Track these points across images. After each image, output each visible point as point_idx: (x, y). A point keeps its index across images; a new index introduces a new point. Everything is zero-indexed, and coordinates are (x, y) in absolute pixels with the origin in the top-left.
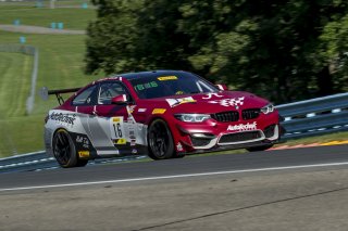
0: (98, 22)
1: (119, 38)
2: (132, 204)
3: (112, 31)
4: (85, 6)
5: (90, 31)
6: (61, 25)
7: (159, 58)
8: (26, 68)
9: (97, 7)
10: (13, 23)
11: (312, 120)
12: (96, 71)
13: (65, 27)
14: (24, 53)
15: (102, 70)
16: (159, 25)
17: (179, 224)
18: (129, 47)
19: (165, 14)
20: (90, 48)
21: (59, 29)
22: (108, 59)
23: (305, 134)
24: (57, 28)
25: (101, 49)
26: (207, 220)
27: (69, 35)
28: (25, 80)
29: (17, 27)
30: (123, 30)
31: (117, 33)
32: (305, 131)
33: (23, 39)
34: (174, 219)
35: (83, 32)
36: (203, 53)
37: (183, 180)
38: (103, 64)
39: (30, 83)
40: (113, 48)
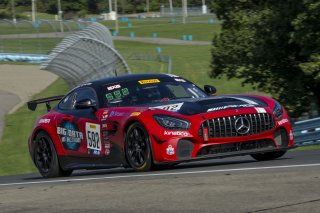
0: (222, 35)
1: (240, 48)
3: (234, 41)
4: (212, 21)
5: (215, 42)
6: (191, 37)
7: (274, 65)
10: (152, 36)
12: (220, 76)
13: (194, 39)
14: (160, 61)
15: (225, 75)
16: (273, 37)
17: (288, 208)
18: (249, 54)
19: (279, 27)
20: (214, 56)
21: (189, 41)
22: (230, 66)
24: (188, 39)
25: (224, 57)
27: (197, 46)
29: (155, 39)
30: (243, 41)
31: (238, 44)
33: (159, 50)
34: (284, 203)
35: (209, 43)
36: (313, 61)
37: (291, 170)
38: (226, 70)
40: (234, 56)
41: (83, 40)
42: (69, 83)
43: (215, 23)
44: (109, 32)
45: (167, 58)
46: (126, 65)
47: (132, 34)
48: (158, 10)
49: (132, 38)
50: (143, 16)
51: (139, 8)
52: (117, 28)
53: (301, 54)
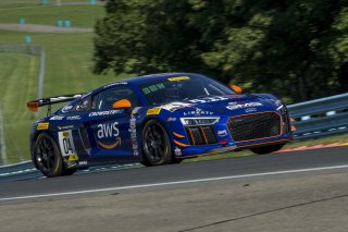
0: (106, 19)
1: (128, 36)
3: (121, 28)
4: (93, 3)
5: (97, 30)
6: (68, 23)
7: (171, 56)
8: (32, 70)
10: (18, 22)
11: (332, 118)
12: (105, 71)
13: (72, 26)
14: (30, 54)
15: (111, 70)
16: (169, 22)
18: (139, 45)
19: (176, 9)
20: (97, 47)
21: (65, 27)
22: (117, 58)
23: (325, 134)
24: (64, 25)
25: (110, 48)
26: (218, 227)
27: (76, 34)
28: (31, 82)
29: (23, 26)
30: (132, 27)
31: (126, 30)
32: (325, 130)
33: (29, 39)
35: (91, 30)
36: (217, 51)
37: (194, 185)
38: (113, 63)
39: (36, 85)
40: (123, 47)
43: (97, 5)
53: (202, 41)
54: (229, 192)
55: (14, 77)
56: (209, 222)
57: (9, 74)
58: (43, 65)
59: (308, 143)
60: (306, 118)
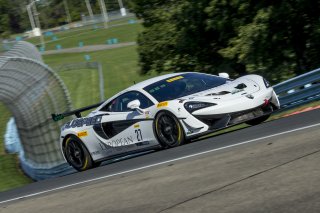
0: (145, 33)
2: (192, 176)
3: (158, 38)
4: (132, 22)
5: (139, 42)
6: (115, 40)
7: (198, 53)
8: (93, 80)
9: (142, 21)
10: (78, 46)
12: (149, 72)
13: (119, 42)
14: (90, 68)
15: (154, 71)
20: (141, 54)
21: (114, 44)
22: (157, 61)
25: (151, 54)
27: (121, 48)
28: (94, 90)
29: (82, 48)
33: (88, 57)
35: (134, 43)
38: (154, 66)
39: (99, 91)
40: (160, 53)
41: (12, 60)
42: (5, 104)
43: (136, 23)
44: (36, 49)
45: (96, 64)
46: (58, 77)
47: (59, 46)
48: (79, 19)
49: (60, 50)
50: (66, 27)
51: (61, 20)
52: (43, 43)
53: (220, 40)
54: (257, 151)
55: (81, 88)
56: (245, 176)
57: (77, 86)
58: (101, 76)
59: (313, 104)
60: (308, 86)
